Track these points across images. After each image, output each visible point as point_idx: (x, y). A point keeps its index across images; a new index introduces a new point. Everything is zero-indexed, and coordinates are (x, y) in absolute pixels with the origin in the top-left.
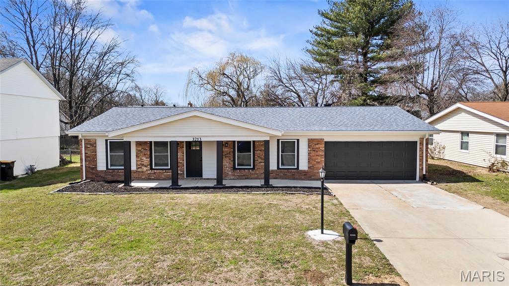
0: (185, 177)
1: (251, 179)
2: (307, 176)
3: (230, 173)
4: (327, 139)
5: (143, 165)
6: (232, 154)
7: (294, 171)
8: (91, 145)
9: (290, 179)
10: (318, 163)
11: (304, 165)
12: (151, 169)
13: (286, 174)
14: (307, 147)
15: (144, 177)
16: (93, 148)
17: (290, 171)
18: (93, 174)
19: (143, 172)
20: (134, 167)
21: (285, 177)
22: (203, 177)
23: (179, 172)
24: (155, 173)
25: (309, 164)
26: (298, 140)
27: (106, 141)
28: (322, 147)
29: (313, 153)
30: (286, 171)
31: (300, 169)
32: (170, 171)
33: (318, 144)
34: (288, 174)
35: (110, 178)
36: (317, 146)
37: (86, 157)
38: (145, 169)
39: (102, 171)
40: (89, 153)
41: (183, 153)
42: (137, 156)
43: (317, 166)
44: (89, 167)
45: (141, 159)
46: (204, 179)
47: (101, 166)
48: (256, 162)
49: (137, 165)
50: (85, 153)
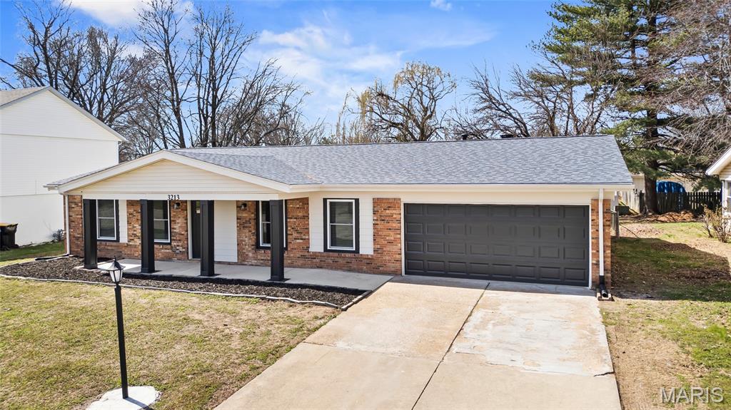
0: (190, 257)
2: (371, 266)
3: (250, 255)
4: (407, 199)
5: (136, 235)
6: (253, 222)
7: (350, 255)
8: (75, 204)
9: (344, 270)
10: (392, 242)
11: (367, 248)
14: (371, 212)
15: (137, 254)
16: (78, 208)
17: (343, 255)
18: (78, 245)
19: (135, 246)
20: (123, 238)
21: (335, 266)
23: (181, 249)
25: (374, 244)
26: (357, 201)
28: (400, 213)
29: (381, 225)
31: (361, 252)
32: (169, 246)
33: (389, 208)
34: (341, 261)
36: (387, 211)
37: (70, 221)
38: (136, 242)
40: (73, 215)
42: (129, 223)
43: (389, 248)
44: (74, 237)
45: (134, 227)
49: (129, 235)
50: (68, 217)
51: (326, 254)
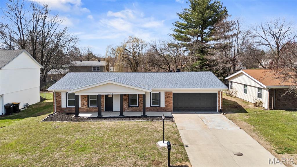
0: (105, 111)
1: (137, 111)
2: (164, 110)
3: (127, 109)
4: (174, 92)
5: (84, 105)
6: (128, 99)
7: (158, 107)
8: (58, 95)
9: (156, 112)
10: (170, 103)
11: (163, 105)
12: (88, 107)
13: (154, 109)
14: (164, 95)
15: (84, 111)
16: (60, 97)
17: (156, 107)
18: (59, 109)
19: (84, 108)
20: (80, 106)
21: (154, 111)
22: (114, 111)
23: (102, 108)
24: (90, 109)
25: (165, 104)
26: (160, 92)
27: (66, 93)
28: (172, 96)
29: (167, 99)
30: (154, 107)
31: (161, 106)
32: (98, 108)
33: (169, 94)
34: (155, 109)
35: (68, 111)
36: (169, 95)
37: (56, 101)
38: (85, 107)
39: (64, 108)
40: (58, 99)
41: (104, 99)
42: (81, 101)
43: (169, 105)
44: (58, 106)
45: (83, 102)
46: (114, 112)
47: (64, 105)
48: (139, 103)
49: (81, 105)
50: (56, 99)
51: (151, 107)
